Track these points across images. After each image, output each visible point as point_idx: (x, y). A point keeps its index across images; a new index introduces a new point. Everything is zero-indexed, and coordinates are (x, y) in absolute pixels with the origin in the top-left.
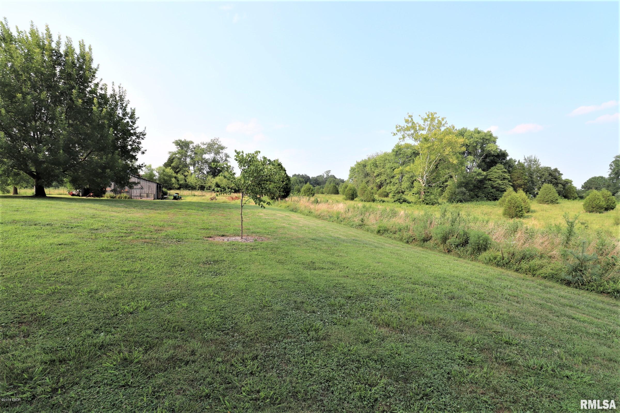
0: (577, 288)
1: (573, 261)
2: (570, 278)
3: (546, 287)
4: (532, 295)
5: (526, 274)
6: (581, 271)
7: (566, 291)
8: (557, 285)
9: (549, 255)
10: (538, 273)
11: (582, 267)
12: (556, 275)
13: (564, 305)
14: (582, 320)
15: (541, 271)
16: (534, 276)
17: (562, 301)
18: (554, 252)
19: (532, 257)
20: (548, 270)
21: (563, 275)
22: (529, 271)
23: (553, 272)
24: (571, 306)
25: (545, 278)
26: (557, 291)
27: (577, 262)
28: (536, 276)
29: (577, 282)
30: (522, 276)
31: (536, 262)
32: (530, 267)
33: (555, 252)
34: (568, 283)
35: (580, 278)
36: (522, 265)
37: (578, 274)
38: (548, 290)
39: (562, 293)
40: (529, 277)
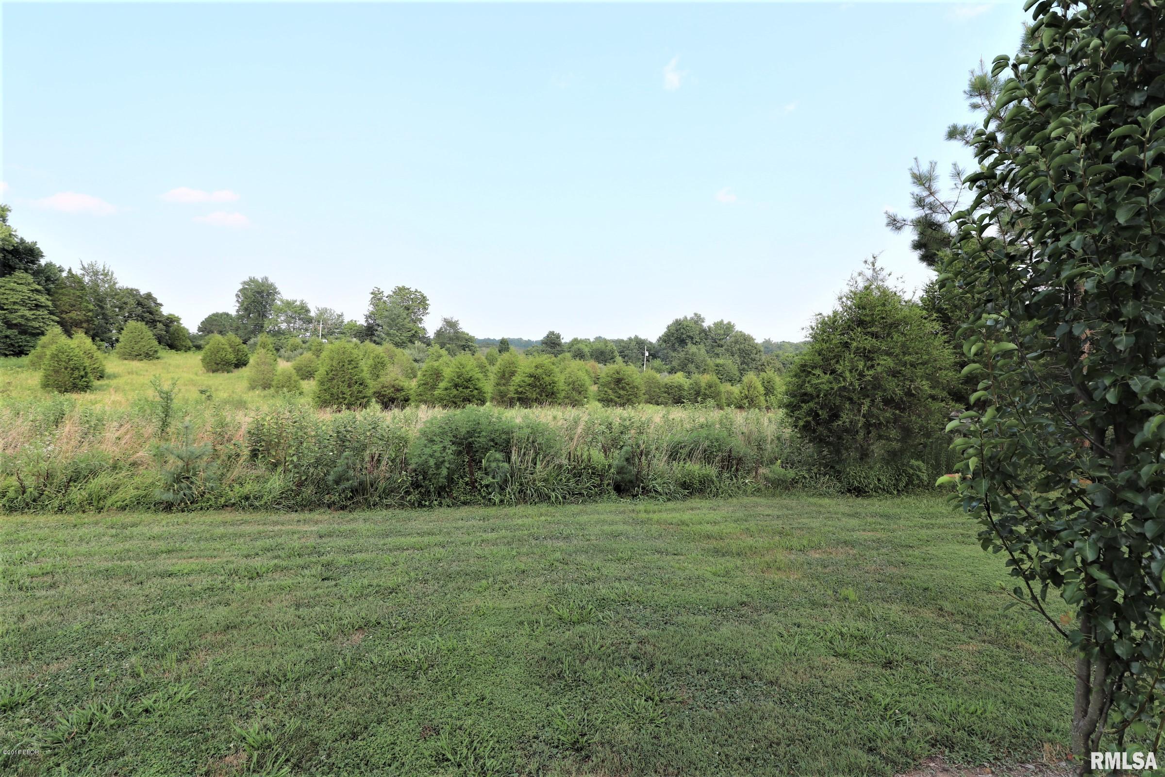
0: (183, 511)
1: (174, 464)
2: (169, 496)
3: (124, 527)
4: (90, 555)
5: (84, 512)
6: (188, 478)
7: (164, 522)
8: (147, 517)
9: (131, 460)
10: (109, 502)
11: (188, 471)
12: (145, 496)
13: (155, 554)
14: (185, 571)
15: (114, 498)
16: (100, 512)
17: (154, 545)
18: (140, 454)
19: (94, 473)
20: (128, 493)
21: (158, 494)
22: (90, 504)
23: (140, 492)
24: (169, 552)
25: (123, 508)
26: (145, 530)
27: (180, 463)
28: (105, 509)
29: (182, 500)
30: (73, 519)
31: (103, 480)
32: (90, 495)
33: (143, 454)
34: (169, 507)
35: (187, 492)
36: (74, 496)
37: (183, 485)
38: (127, 532)
39: (156, 530)
40: (90, 517)
